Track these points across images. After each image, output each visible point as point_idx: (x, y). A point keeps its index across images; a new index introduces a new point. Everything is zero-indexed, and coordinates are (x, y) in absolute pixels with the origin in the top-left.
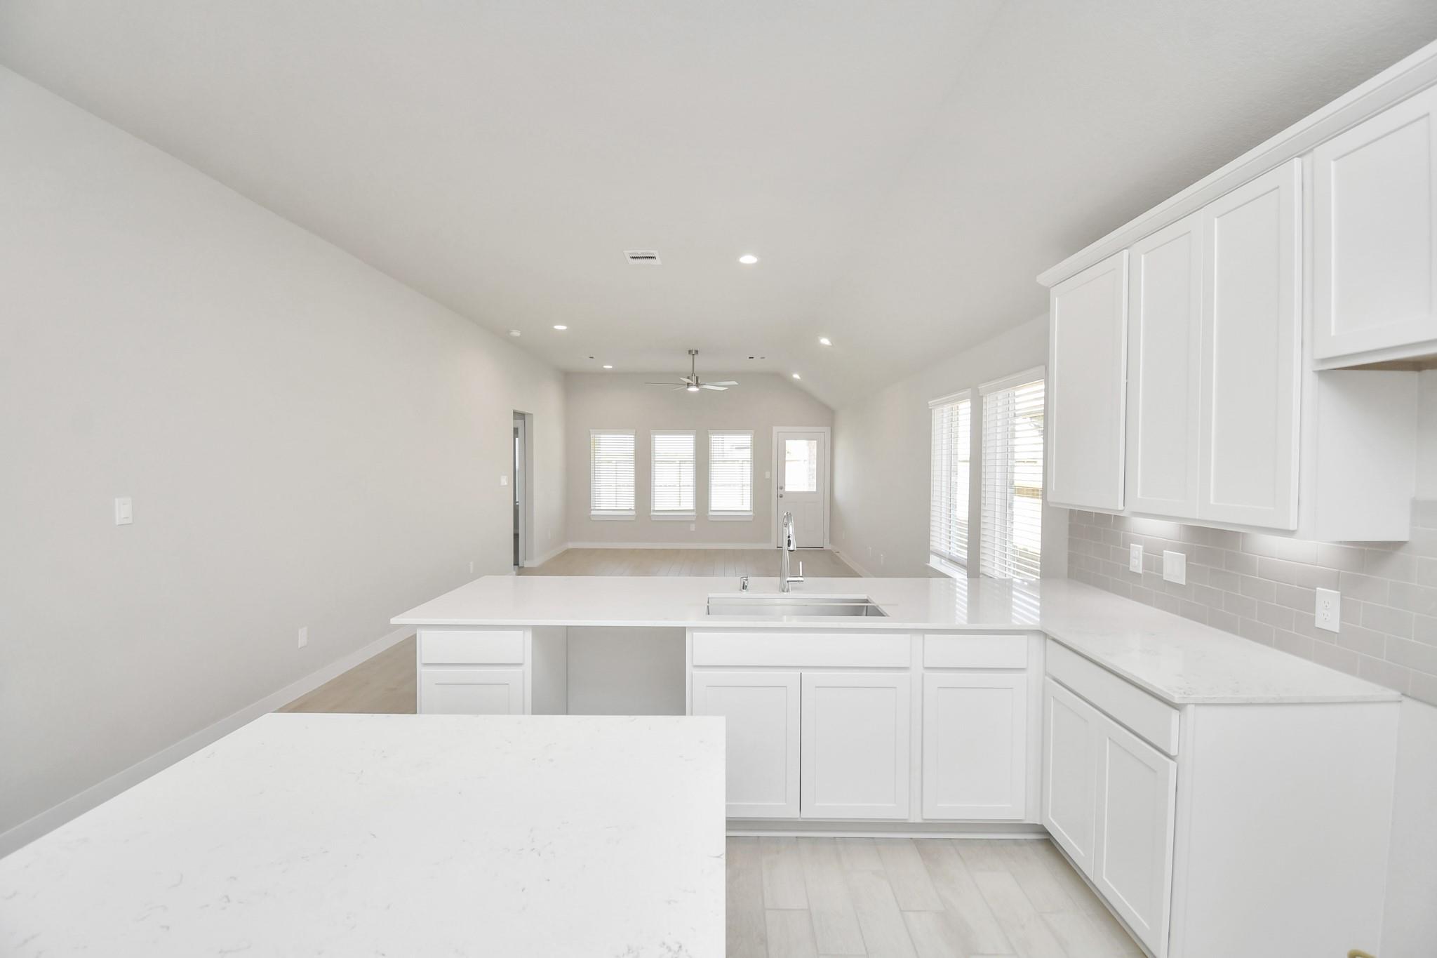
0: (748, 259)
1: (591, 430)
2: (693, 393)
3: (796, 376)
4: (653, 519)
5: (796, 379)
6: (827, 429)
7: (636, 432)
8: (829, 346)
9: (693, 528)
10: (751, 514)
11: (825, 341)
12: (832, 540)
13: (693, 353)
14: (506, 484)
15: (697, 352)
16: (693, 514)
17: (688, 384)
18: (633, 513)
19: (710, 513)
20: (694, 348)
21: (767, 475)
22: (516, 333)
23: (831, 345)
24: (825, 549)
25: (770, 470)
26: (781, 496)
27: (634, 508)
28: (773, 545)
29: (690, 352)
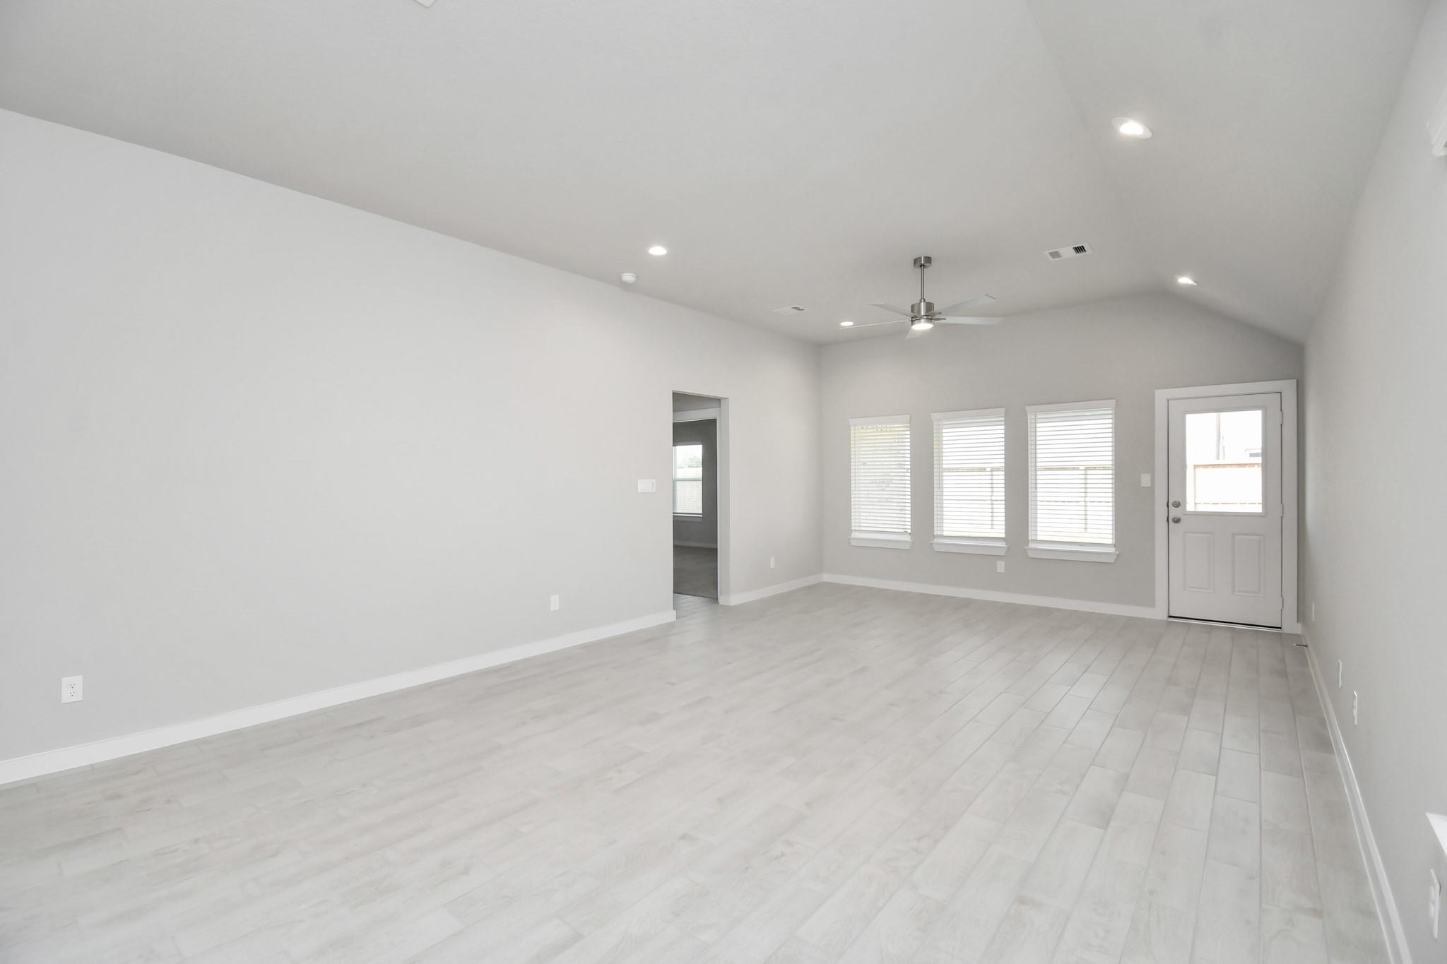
1: (850, 420)
2: (925, 335)
3: (1185, 280)
6: (1288, 388)
7: (911, 419)
8: (1147, 140)
9: (1000, 566)
10: (1112, 550)
12: (1302, 616)
13: (923, 263)
15: (928, 260)
16: (1003, 544)
17: (912, 318)
19: (1033, 546)
20: (922, 253)
21: (1145, 480)
22: (628, 277)
23: (1149, 135)
24: (1286, 630)
25: (1152, 471)
26: (1177, 521)
27: (909, 531)
28: (1159, 613)
29: (917, 262)
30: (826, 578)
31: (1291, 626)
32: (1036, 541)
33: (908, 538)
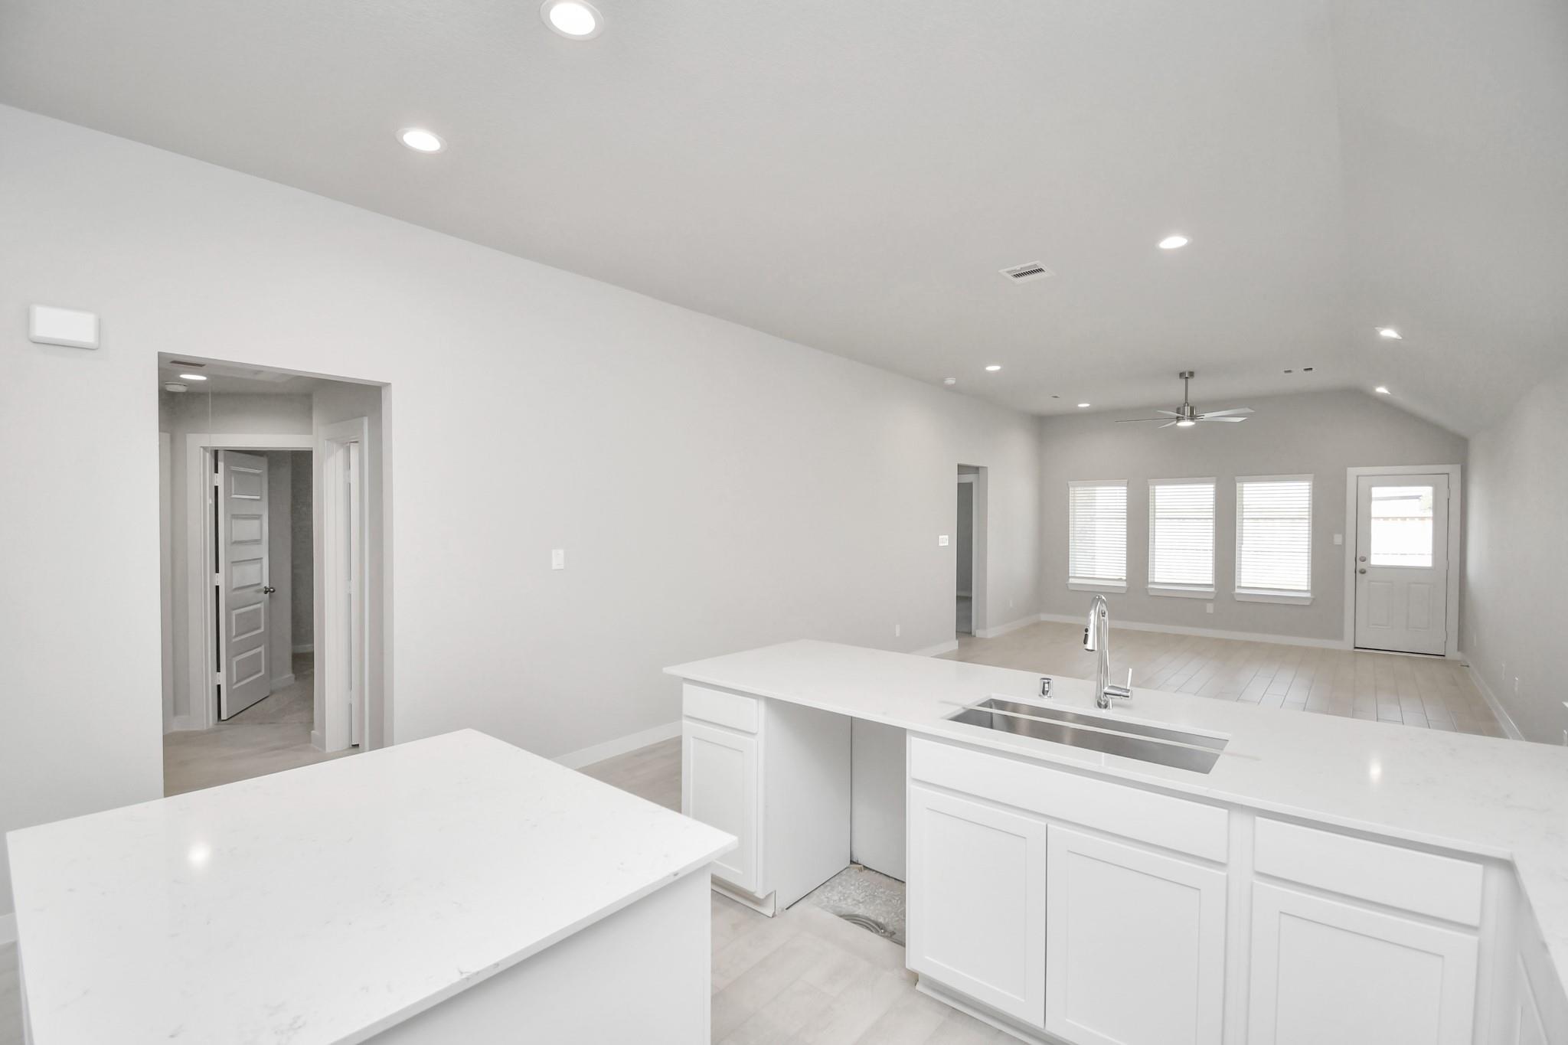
0: (1174, 242)
1: (1069, 482)
3: (1381, 390)
4: (1151, 594)
6: (1455, 470)
7: (1128, 483)
8: (1398, 340)
9: (1210, 608)
10: (1308, 595)
11: (1389, 333)
12: (1461, 646)
13: (1187, 376)
14: (947, 544)
15: (1192, 374)
16: (1212, 590)
17: (1178, 417)
19: (1238, 591)
20: (1187, 369)
21: (1338, 539)
22: (950, 381)
24: (1448, 657)
25: (1343, 532)
26: (1363, 572)
27: (1125, 578)
28: (1347, 645)
29: (1182, 375)
30: (1044, 617)
31: (1453, 654)
32: (1240, 587)
33: (1124, 584)
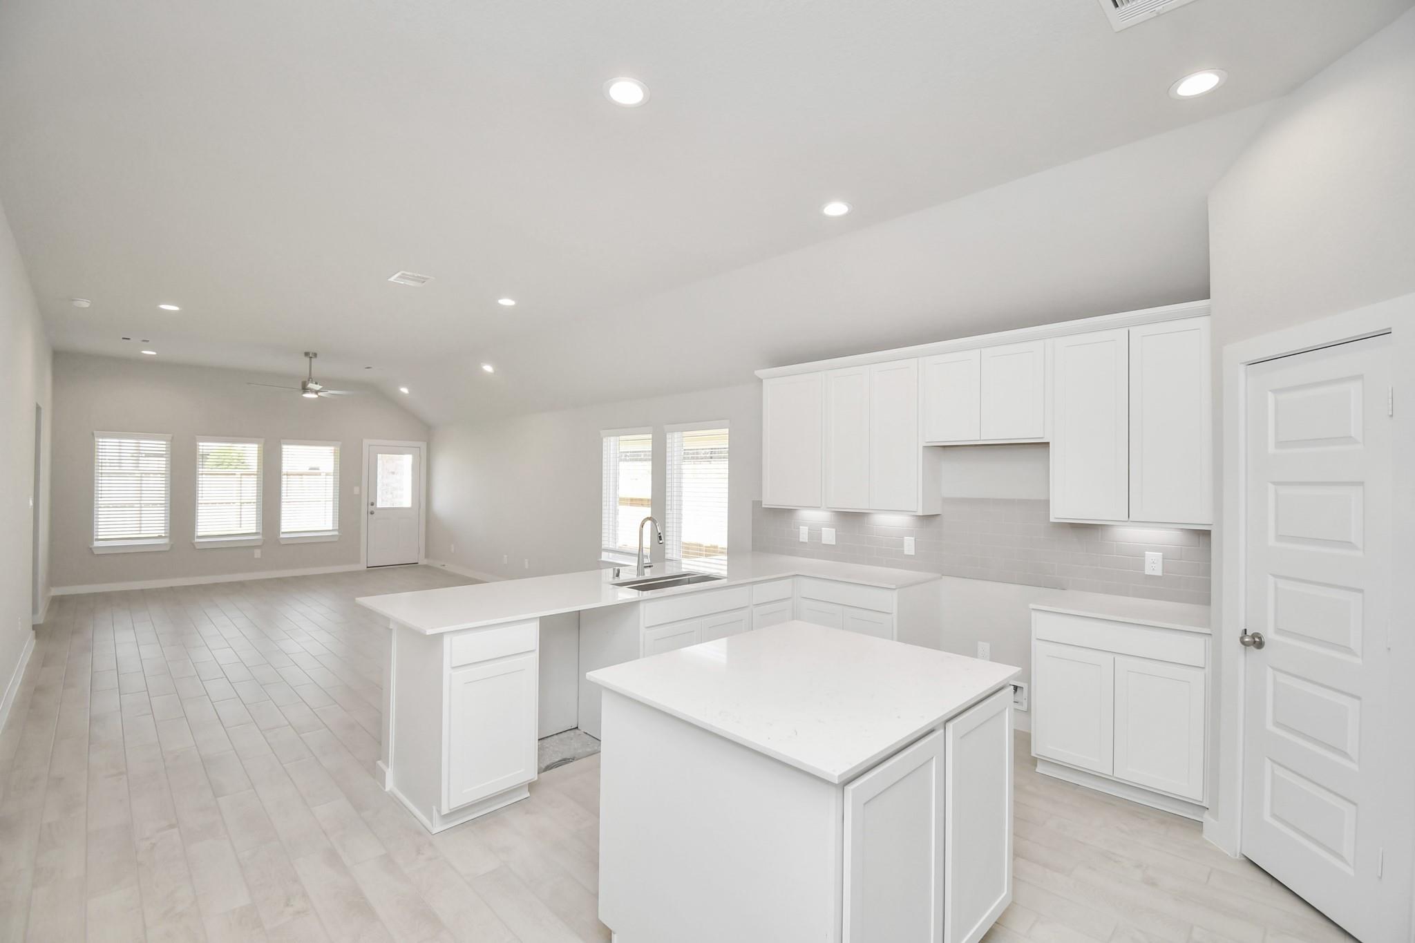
1: (95, 432)
3: (404, 390)
4: (199, 547)
5: (403, 394)
6: (423, 445)
7: (169, 436)
8: (491, 373)
9: (257, 553)
10: (336, 533)
11: (488, 368)
12: (427, 556)
13: (311, 355)
15: (315, 355)
16: (257, 537)
18: (166, 541)
19: (282, 536)
20: (311, 350)
21: (356, 490)
23: (494, 372)
24: (419, 564)
25: (360, 484)
26: (372, 513)
28: (361, 566)
29: (307, 354)
31: (423, 561)
32: (283, 533)
